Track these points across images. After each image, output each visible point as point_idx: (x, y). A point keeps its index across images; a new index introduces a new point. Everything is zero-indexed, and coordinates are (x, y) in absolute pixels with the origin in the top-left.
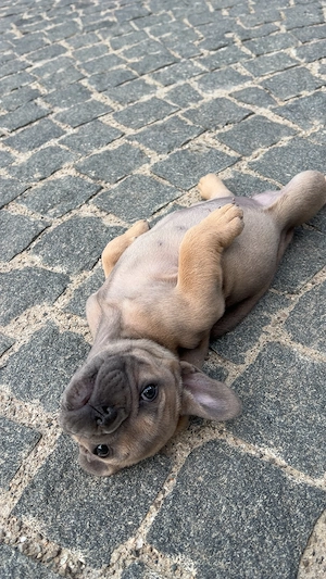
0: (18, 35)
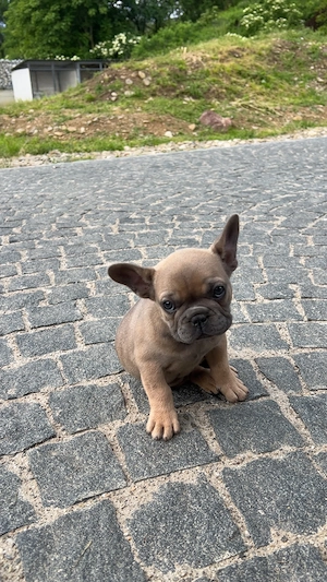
0: (115, 231)
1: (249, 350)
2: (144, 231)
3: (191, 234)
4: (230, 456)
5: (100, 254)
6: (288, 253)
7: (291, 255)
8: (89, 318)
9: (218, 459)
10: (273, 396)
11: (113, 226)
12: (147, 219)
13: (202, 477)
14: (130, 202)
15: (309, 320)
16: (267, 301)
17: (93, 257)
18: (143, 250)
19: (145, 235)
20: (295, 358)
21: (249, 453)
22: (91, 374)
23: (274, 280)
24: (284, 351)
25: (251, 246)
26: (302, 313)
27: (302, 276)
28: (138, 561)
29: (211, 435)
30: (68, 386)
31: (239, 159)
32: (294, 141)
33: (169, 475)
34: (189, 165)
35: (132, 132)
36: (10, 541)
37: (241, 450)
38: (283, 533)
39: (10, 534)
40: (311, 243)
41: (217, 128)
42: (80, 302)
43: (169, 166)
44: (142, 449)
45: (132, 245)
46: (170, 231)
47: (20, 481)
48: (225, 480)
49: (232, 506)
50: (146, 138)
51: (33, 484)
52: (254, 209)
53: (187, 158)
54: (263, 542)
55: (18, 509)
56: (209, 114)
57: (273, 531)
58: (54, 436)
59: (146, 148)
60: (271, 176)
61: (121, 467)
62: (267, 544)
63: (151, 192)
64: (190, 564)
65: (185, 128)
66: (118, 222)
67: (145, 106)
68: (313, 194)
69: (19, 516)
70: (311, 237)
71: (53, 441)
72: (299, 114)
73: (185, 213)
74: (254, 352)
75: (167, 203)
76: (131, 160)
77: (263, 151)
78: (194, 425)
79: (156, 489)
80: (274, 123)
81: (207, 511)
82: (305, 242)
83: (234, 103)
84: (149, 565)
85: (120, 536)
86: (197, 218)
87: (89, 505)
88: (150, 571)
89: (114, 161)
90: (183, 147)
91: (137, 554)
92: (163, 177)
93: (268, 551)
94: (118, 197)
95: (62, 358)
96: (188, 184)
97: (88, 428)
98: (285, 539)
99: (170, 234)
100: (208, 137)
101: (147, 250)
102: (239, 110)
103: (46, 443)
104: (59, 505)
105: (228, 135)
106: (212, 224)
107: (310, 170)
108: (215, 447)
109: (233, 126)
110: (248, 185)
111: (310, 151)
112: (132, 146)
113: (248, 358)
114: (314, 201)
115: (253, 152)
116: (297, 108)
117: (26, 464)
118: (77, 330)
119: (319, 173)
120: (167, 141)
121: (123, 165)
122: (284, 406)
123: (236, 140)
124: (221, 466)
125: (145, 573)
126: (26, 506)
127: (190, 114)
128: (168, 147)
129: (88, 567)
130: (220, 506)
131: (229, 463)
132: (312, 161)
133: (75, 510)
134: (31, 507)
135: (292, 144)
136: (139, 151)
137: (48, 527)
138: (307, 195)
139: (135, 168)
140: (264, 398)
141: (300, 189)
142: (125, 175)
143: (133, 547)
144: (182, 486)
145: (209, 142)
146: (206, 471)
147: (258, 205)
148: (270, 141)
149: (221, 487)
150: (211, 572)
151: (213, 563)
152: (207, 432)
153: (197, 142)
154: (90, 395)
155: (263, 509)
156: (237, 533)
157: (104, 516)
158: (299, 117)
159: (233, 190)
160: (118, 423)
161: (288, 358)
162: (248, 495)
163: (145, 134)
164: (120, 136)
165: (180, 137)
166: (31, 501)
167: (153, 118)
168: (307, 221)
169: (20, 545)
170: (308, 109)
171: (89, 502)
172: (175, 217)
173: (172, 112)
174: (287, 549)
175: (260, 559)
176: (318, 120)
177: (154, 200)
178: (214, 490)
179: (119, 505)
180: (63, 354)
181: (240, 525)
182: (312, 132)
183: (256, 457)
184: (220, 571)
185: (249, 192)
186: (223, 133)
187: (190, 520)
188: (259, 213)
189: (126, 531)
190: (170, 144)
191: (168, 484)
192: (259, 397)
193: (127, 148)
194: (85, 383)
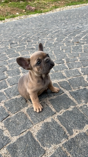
0: (9, 48)
1: (56, 80)
2: (18, 47)
3: (32, 46)
4: (58, 112)
5: (7, 56)
6: (60, 49)
7: (61, 49)
8: (9, 77)
9: (55, 113)
10: (65, 93)
11: (8, 46)
12: (18, 42)
13: (52, 119)
14: (11, 38)
15: (70, 69)
16: (57, 65)
17: (5, 57)
18: (19, 53)
19: (19, 48)
20: (68, 80)
21: (63, 110)
22: (15, 95)
23: (58, 58)
24: (65, 79)
25: (50, 48)
26: (67, 67)
27: (65, 56)
28: (41, 146)
29: (52, 107)
30: (9, 99)
31: (40, 20)
32: (54, 13)
33: (43, 120)
34: (26, 23)
35: (6, 14)
36: (5, 149)
37: (61, 110)
38: (76, 130)
39: (4, 147)
40: (65, 45)
41: (31, 10)
42: (5, 72)
43: (20, 24)
44: (34, 114)
45: (16, 52)
46: (26, 46)
47: (3, 131)
48: (58, 119)
49: (62, 126)
50: (11, 15)
51: (7, 131)
52: (48, 36)
53: (25, 21)
54: (71, 134)
55: (5, 139)
56: (28, 6)
57: (73, 130)
58: (9, 115)
59: (12, 19)
60: (50, 25)
61: (30, 121)
62: (73, 134)
63: (17, 33)
64: (55, 144)
65: (22, 11)
66: (9, 44)
67: (9, 5)
68: (62, 29)
69: (5, 141)
70: (65, 43)
71: (9, 117)
72: (54, 4)
73: (29, 39)
74: (57, 81)
75: (23, 36)
76: (8, 23)
77: (46, 17)
78: (47, 105)
79: (41, 125)
80: (47, 7)
81: (56, 129)
82: (63, 45)
83: (35, 2)
84: (44, 147)
85: (35, 140)
86: (32, 41)
87: (25, 133)
88: (45, 148)
89: (3, 24)
90: (22, 17)
91: (40, 144)
92: (19, 28)
93: (74, 136)
94: (7, 36)
95: (5, 91)
96: (27, 30)
97: (18, 111)
98: (77, 132)
99: (26, 47)
100: (29, 14)
101: (21, 53)
102: (37, 4)
103: (7, 118)
104: (16, 135)
105: (35, 12)
106: (37, 42)
107: (60, 22)
108: (54, 110)
109: (36, 9)
110: (44, 29)
111: (59, 16)
112: (7, 18)
113: (56, 83)
114: (63, 32)
115: (43, 17)
116: (53, 2)
117: (3, 125)
118: (7, 81)
119: (63, 23)
120: (17, 16)
121: (6, 25)
122: (69, 95)
123: (37, 14)
124: (57, 115)
125: (44, 149)
126: (7, 138)
127: (23, 7)
128: (18, 18)
129: (29, 151)
130: (59, 126)
131: (58, 114)
132: (60, 19)
133: (21, 136)
134: (8, 138)
135: (53, 14)
136: (10, 20)
137: (15, 142)
138: (61, 30)
139: (10, 26)
140: (63, 94)
141: (59, 28)
142: (7, 28)
143: (39, 143)
144: (48, 123)
145: (30, 15)
146: (53, 117)
147: (48, 35)
148: (47, 13)
149: (58, 121)
150: (61, 145)
151: (61, 142)
152: (51, 106)
153: (26, 16)
154: (16, 101)
155: (70, 125)
156: (65, 133)
157: (29, 136)
158: (54, 5)
159: (40, 30)
160: (26, 108)
161: (66, 81)
162: (65, 122)
163: (10, 14)
164: (3, 16)
165: (21, 14)
166: (8, 136)
167: (12, 9)
168: (63, 38)
169: (8, 149)
170: (56, 2)
171: (24, 133)
172: (26, 41)
173: (17, 6)
174: (78, 135)
175: (72, 139)
176: (59, 6)
177: (18, 36)
178: (56, 122)
179: (32, 132)
180: (5, 90)
181: (65, 131)
182: (58, 9)
183: (65, 111)
184: (63, 144)
185: (45, 31)
186: (33, 12)
187: (52, 132)
188: (49, 37)
189: (36, 139)
190: (18, 17)
191: (44, 123)
192: (62, 94)
193: (6, 19)
194: (13, 98)
